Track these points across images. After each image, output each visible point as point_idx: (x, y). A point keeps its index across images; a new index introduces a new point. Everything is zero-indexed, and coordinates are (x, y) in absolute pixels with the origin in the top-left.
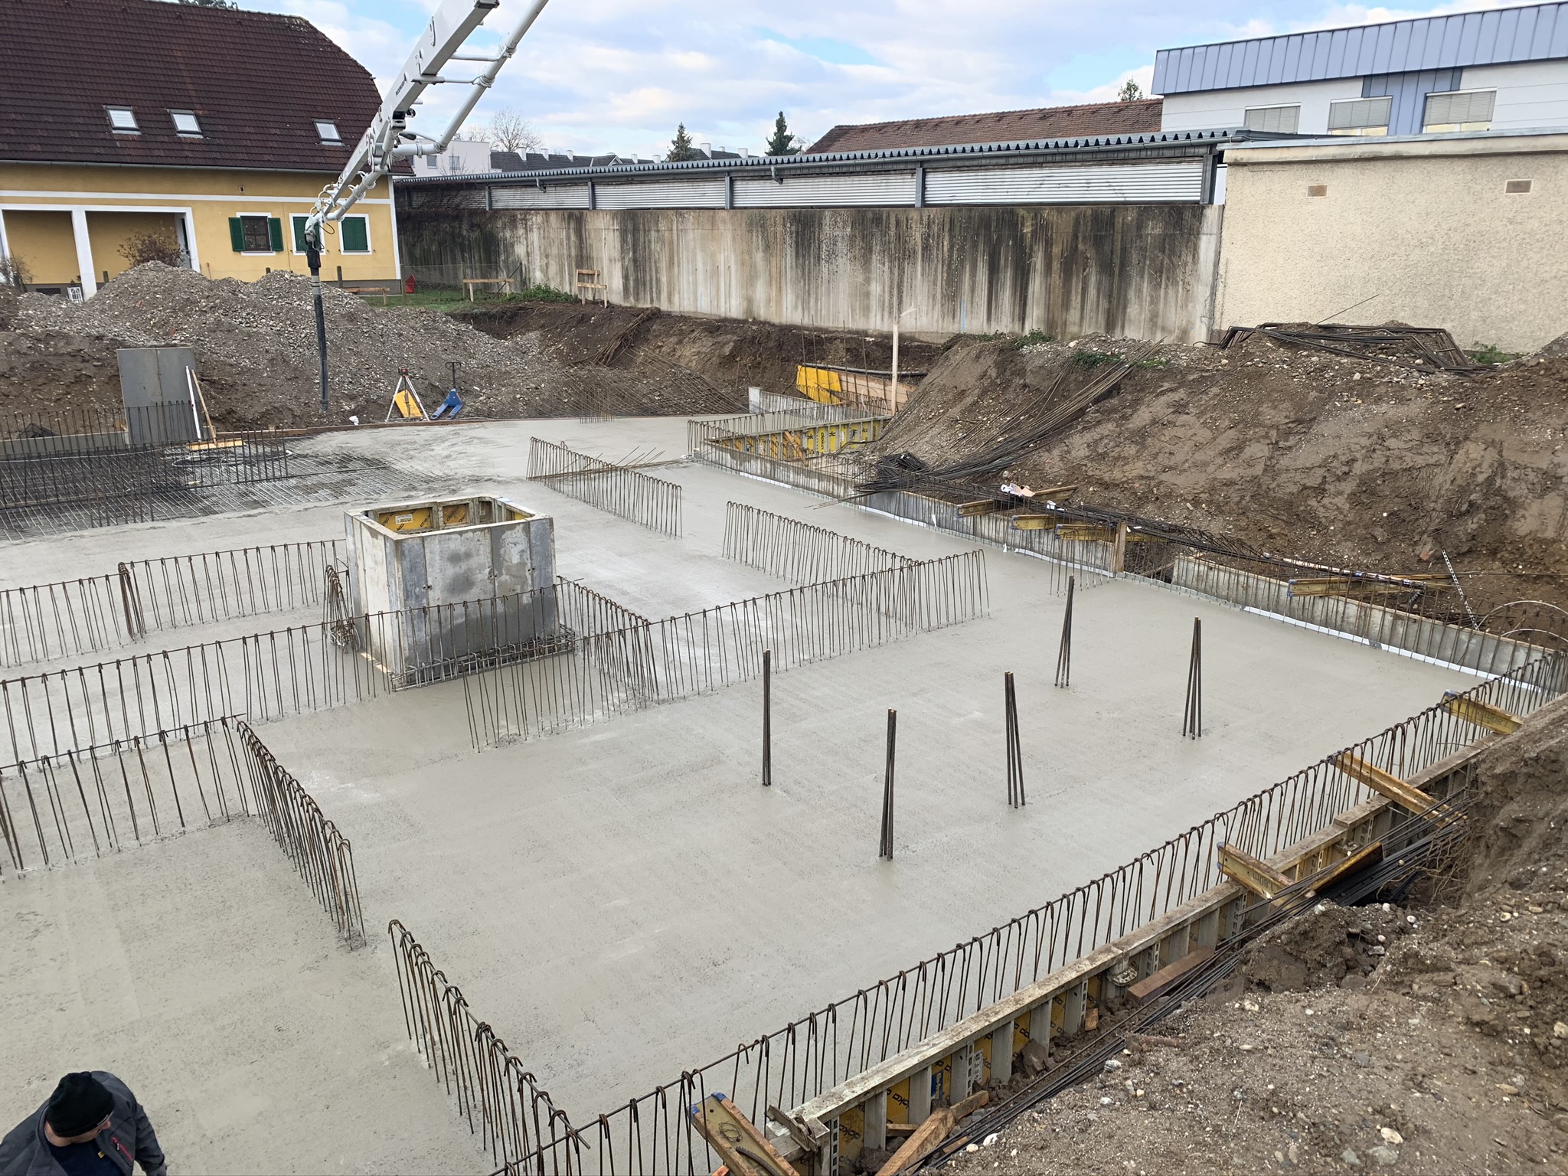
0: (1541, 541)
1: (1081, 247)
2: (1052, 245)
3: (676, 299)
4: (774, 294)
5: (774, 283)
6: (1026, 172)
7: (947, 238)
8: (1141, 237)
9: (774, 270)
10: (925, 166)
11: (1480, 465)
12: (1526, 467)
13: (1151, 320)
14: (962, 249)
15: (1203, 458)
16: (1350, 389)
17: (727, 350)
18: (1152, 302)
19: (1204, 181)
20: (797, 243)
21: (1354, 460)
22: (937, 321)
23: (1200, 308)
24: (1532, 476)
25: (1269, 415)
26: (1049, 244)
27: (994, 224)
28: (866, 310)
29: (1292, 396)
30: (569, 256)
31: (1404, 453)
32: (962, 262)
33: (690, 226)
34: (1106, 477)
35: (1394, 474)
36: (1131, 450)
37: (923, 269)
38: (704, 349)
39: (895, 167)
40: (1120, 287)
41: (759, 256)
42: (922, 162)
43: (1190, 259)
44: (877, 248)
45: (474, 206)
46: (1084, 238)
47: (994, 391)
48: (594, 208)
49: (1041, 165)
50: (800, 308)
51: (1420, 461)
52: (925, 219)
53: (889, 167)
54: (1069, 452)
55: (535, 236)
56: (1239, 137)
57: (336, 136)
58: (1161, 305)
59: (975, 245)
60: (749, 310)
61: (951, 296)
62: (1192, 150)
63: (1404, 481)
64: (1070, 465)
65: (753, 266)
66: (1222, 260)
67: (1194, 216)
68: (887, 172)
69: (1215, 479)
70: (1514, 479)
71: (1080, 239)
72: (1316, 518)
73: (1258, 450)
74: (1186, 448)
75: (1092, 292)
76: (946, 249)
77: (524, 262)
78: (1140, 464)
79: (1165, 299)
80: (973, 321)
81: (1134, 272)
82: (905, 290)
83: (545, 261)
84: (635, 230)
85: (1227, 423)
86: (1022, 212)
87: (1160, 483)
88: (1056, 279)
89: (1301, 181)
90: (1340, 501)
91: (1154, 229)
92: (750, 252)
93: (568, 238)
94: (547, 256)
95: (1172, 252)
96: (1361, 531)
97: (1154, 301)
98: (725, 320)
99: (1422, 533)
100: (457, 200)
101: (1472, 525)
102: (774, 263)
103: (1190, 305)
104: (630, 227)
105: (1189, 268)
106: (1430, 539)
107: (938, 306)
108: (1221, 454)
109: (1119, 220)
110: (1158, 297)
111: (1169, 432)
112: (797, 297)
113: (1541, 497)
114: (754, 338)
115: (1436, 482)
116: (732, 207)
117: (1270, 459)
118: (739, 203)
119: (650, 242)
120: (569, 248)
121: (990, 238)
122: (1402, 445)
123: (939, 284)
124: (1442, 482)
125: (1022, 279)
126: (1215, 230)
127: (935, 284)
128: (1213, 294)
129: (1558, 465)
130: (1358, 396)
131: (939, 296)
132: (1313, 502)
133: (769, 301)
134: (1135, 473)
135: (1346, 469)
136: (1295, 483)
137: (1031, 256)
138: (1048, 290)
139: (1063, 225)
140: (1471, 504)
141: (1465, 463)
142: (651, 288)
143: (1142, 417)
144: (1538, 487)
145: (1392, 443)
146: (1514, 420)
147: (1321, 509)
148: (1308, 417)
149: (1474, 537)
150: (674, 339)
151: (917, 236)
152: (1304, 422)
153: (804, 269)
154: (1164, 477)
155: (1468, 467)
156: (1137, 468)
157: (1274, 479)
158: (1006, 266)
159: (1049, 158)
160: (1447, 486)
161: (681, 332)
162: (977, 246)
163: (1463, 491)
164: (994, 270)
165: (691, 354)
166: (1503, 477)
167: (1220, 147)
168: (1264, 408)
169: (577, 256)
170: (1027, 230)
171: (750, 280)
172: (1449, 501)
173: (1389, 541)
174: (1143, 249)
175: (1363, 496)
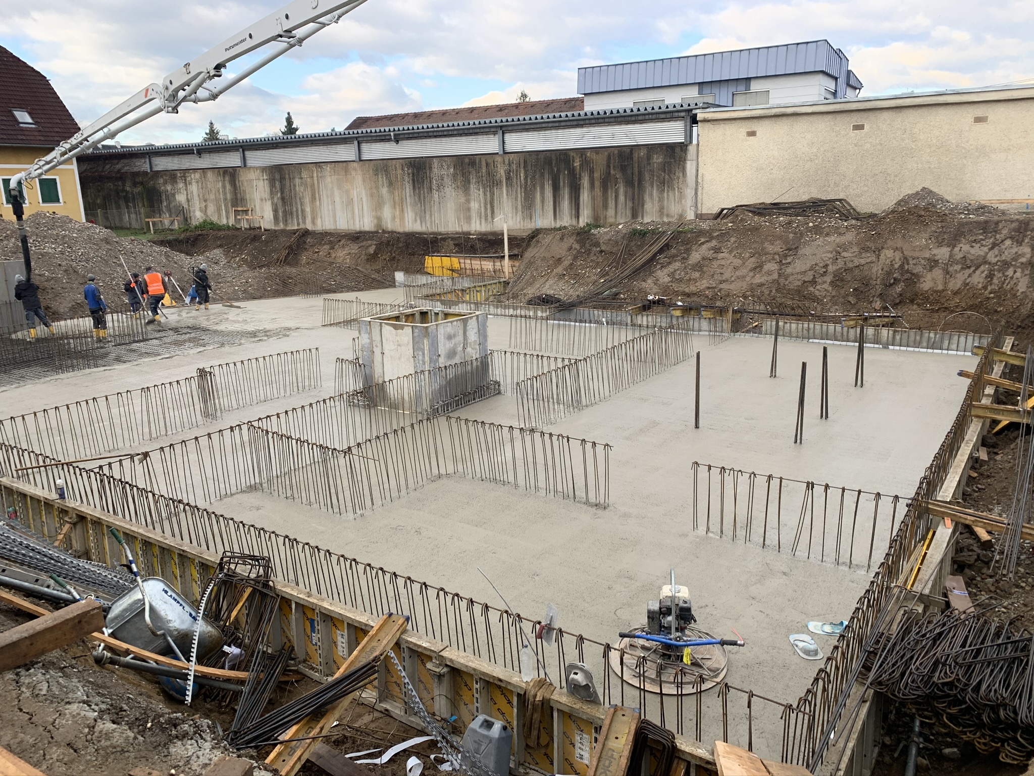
0: (936, 292)
1: (612, 172)
2: (593, 172)
3: (319, 222)
4: (398, 213)
5: (397, 207)
6: (572, 130)
7: (523, 171)
8: (650, 164)
9: (397, 198)
10: (504, 129)
11: (894, 260)
12: (918, 258)
13: (660, 211)
14: (533, 177)
15: (741, 274)
16: (810, 231)
17: (371, 250)
18: (659, 201)
19: (686, 131)
20: (413, 180)
21: (827, 265)
22: (520, 222)
23: (689, 202)
24: (923, 262)
25: (770, 248)
26: (592, 171)
27: (554, 162)
28: (468, 219)
29: (780, 238)
30: (225, 199)
31: (853, 259)
32: (534, 186)
33: (327, 174)
34: (687, 290)
35: (851, 270)
36: (697, 275)
37: (507, 191)
38: (353, 251)
39: (482, 131)
40: (639, 194)
41: (385, 191)
42: (501, 127)
43: (681, 175)
44: (473, 181)
45: (136, 169)
46: (614, 167)
47: (582, 256)
48: (245, 166)
49: (581, 126)
50: (419, 221)
51: (863, 261)
52: (507, 162)
53: (478, 130)
54: (657, 280)
55: (194, 188)
56: (706, 106)
57: (30, 121)
58: (666, 202)
59: (542, 175)
60: (379, 225)
61: (528, 206)
62: (676, 114)
63: (856, 272)
64: (661, 287)
65: (380, 197)
66: (699, 174)
67: (682, 150)
68: (476, 134)
69: (752, 284)
70: (914, 264)
71: (612, 167)
72: (815, 296)
73: (771, 266)
74: (729, 270)
75: (622, 198)
76: (522, 178)
77: (186, 206)
78: (705, 281)
79: (668, 198)
80: (544, 220)
81: (647, 184)
82: (495, 205)
83: (204, 204)
84: (282, 179)
85: (748, 255)
86: (572, 154)
87: (720, 290)
88: (598, 191)
89: (741, 130)
90: (826, 286)
91: (658, 159)
92: (377, 188)
93: (224, 187)
94: (205, 201)
95: (670, 171)
96: (841, 300)
97: (661, 200)
98: (360, 232)
99: (874, 296)
100: (118, 167)
101: (898, 289)
102: (397, 194)
103: (683, 201)
104: (277, 176)
105: (680, 180)
106: (878, 299)
107: (520, 213)
108: (751, 271)
109: (635, 156)
110: (663, 198)
111: (715, 264)
112: (416, 214)
113: (931, 271)
114: (389, 242)
115: (874, 270)
116: (360, 160)
117: (781, 269)
118: (365, 157)
119: (295, 186)
120: (225, 194)
121: (552, 170)
122: (850, 255)
123: (519, 199)
124: (877, 270)
125: (575, 193)
126: (695, 158)
127: (516, 199)
128: (696, 193)
129: (935, 255)
130: (816, 234)
131: (520, 207)
132: (811, 289)
133: (394, 218)
134: (704, 286)
135: (825, 270)
136: (799, 280)
137: (580, 179)
138: (593, 199)
139: (600, 161)
140: (895, 279)
141: (886, 260)
142: (297, 216)
143: (695, 257)
144: (928, 267)
145: (845, 254)
146: (903, 236)
147: (817, 292)
148: (794, 247)
149: (901, 295)
150: (327, 247)
151: (501, 172)
152: (792, 249)
153: (420, 197)
154: (721, 286)
155: (888, 261)
156: (703, 284)
157: (786, 280)
158: (564, 186)
159: (587, 122)
160: (880, 272)
161: (331, 242)
162: (544, 176)
163: (889, 273)
164: (556, 189)
165: (343, 255)
166: (908, 264)
167: (694, 112)
168: (766, 245)
169: (232, 199)
170: (577, 164)
171: (378, 205)
172: (883, 279)
173: (857, 302)
174: (652, 171)
175: (837, 282)
